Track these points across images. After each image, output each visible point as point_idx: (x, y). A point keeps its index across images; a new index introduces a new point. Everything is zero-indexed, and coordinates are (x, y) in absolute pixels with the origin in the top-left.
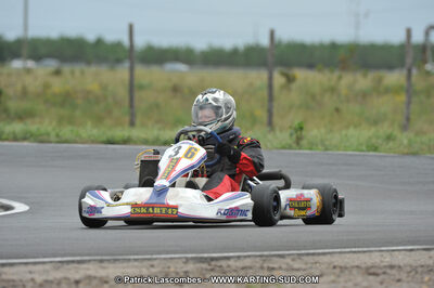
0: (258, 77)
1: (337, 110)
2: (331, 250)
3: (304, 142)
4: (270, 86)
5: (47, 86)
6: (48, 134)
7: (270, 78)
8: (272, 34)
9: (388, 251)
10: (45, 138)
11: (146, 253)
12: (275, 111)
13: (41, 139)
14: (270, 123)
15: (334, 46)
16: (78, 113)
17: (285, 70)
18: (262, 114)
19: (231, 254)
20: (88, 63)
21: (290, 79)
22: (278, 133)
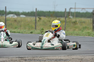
0: (33, 18)
2: (48, 56)
3: (43, 33)
4: (36, 20)
7: (36, 19)
8: (36, 9)
9: (60, 56)
12: (37, 25)
14: (36, 28)
15: (50, 12)
17: (39, 17)
18: (34, 26)
19: (26, 56)
21: (40, 19)
22: (37, 31)
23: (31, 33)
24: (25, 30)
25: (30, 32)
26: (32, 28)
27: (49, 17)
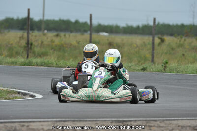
0: (148, 39)
1: (183, 55)
3: (168, 69)
4: (153, 44)
5: (52, 41)
6: (52, 63)
7: (153, 40)
8: (154, 20)
10: (51, 65)
11: (94, 118)
12: (155, 55)
13: (49, 65)
14: (153, 61)
15: (183, 25)
16: (66, 54)
17: (160, 36)
18: (149, 56)
19: (132, 119)
20: (72, 32)
21: (162, 41)
22: (156, 65)
23: (144, 69)
24: (130, 64)
25: (141, 67)
26: (145, 59)
27: (181, 38)
